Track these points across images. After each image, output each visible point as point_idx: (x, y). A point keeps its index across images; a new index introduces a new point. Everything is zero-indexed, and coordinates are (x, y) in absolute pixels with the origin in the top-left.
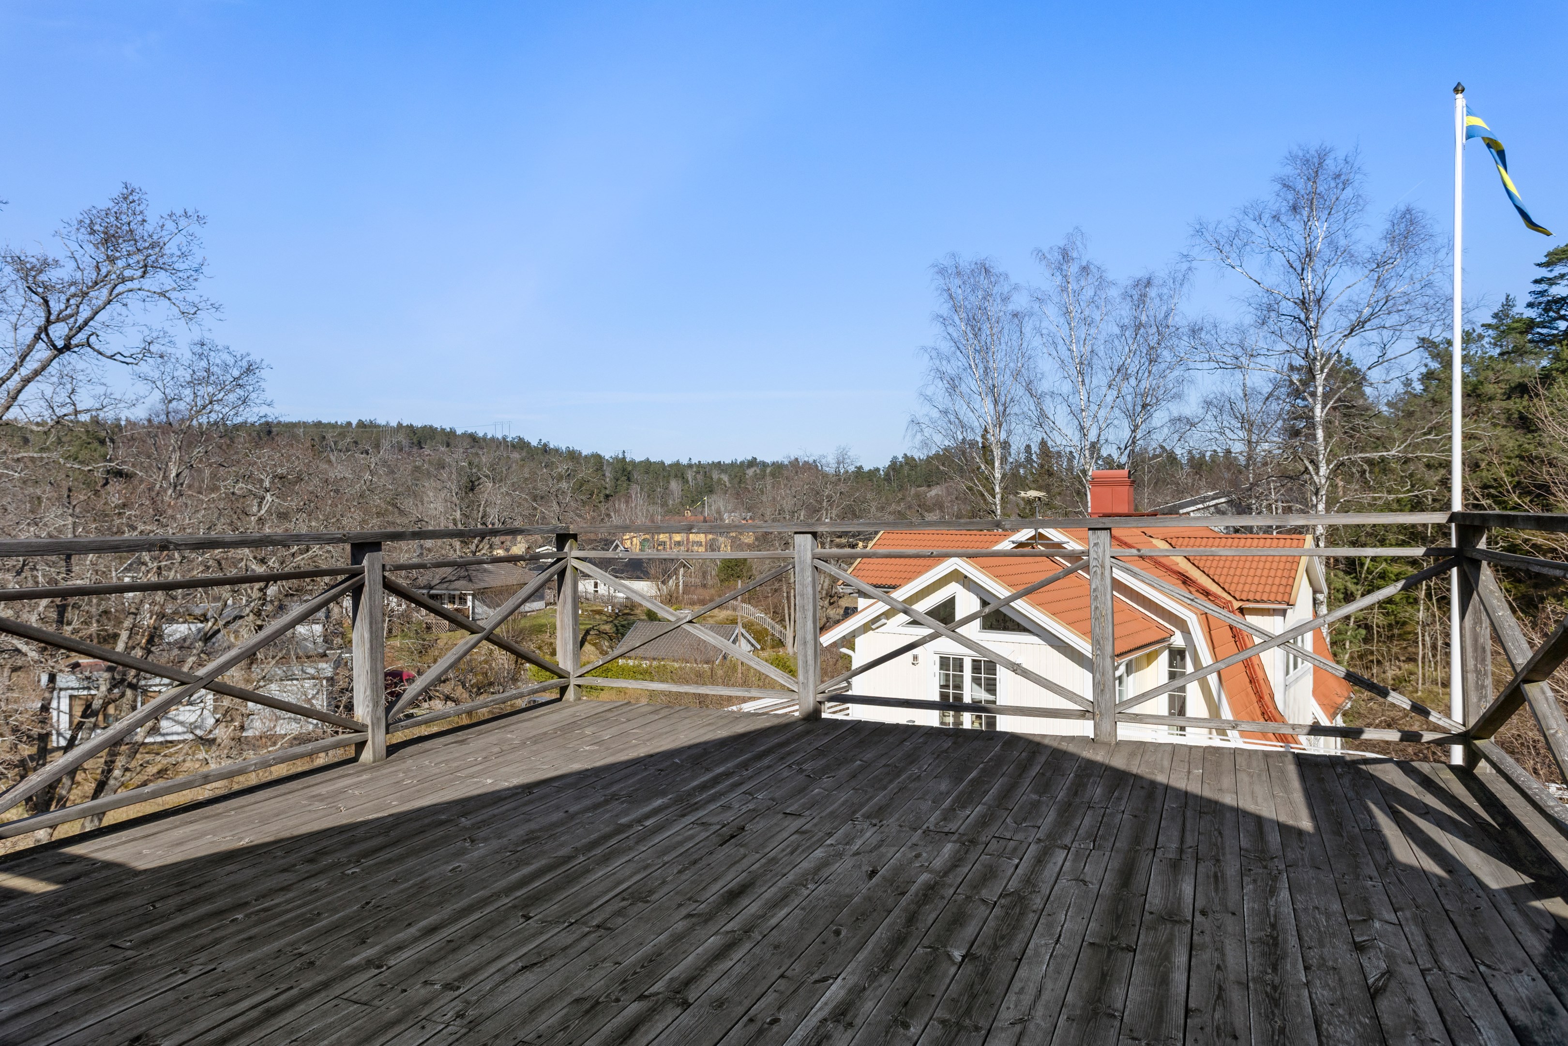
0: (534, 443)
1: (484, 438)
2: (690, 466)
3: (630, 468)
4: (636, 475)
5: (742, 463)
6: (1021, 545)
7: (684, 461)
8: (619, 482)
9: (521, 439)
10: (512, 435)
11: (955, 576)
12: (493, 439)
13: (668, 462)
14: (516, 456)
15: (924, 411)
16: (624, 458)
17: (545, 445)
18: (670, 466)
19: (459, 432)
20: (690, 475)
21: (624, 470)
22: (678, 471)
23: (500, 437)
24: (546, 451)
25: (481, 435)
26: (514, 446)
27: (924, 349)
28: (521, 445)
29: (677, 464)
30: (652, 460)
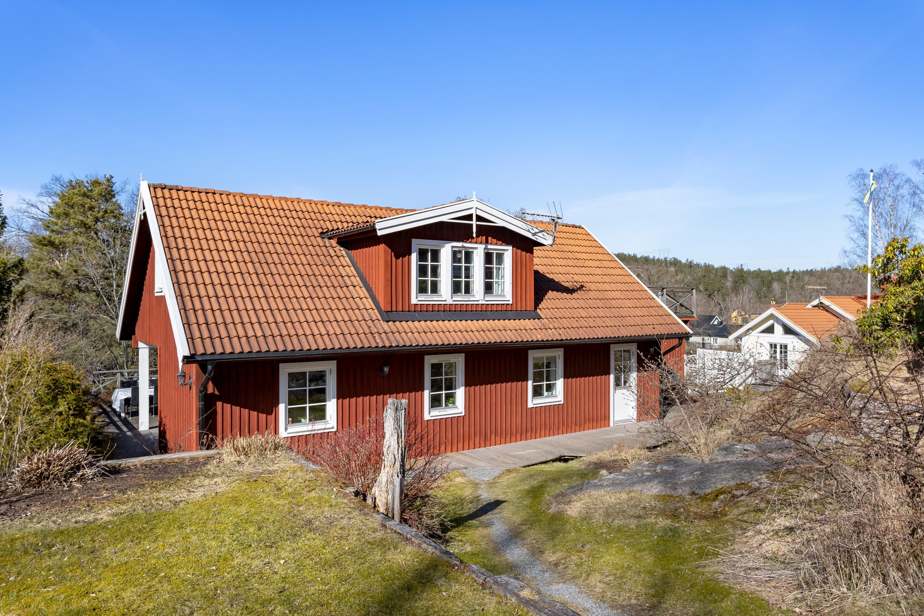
0: (684, 261)
1: (653, 260)
2: (788, 273)
3: (745, 275)
4: (750, 279)
5: (830, 270)
6: (814, 306)
7: (785, 270)
8: (738, 284)
9: (675, 259)
10: (670, 257)
11: (772, 316)
12: (658, 260)
13: (773, 270)
14: (672, 269)
15: (849, 246)
16: (742, 269)
17: (691, 262)
18: (774, 273)
19: (638, 256)
20: (788, 279)
21: (742, 276)
22: (780, 276)
23: (663, 258)
24: (691, 266)
25: (651, 257)
26: (671, 263)
27: (846, 216)
28: (675, 263)
29: (780, 272)
30: (763, 269)
